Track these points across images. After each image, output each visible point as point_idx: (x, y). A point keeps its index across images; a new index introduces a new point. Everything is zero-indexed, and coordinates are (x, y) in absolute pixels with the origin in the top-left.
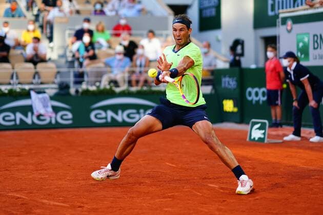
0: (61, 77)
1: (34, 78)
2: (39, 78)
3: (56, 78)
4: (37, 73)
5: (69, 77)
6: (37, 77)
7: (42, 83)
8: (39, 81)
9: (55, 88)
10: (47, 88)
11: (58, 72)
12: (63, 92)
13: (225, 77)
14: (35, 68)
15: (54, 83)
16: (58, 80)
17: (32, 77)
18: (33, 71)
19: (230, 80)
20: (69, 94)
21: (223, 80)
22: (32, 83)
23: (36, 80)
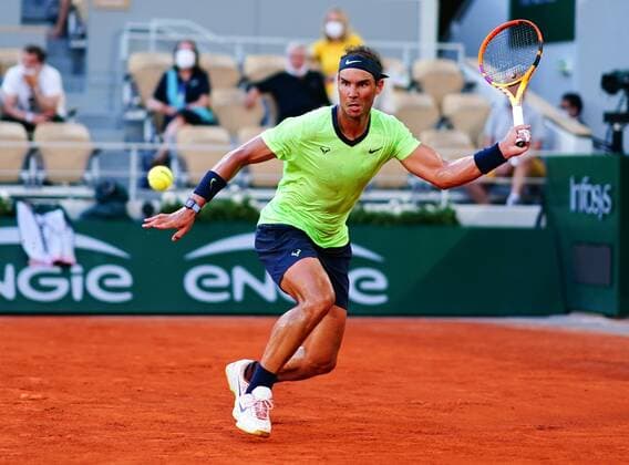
0: (102, 166)
1: (26, 166)
2: (40, 167)
3: (89, 168)
4: (33, 152)
5: (127, 164)
6: (33, 163)
7: (47, 183)
8: (42, 176)
9: (86, 199)
10: (64, 198)
11: (96, 152)
12: (105, 210)
13: (578, 181)
14: (30, 139)
15: (83, 182)
16: (96, 173)
17: (20, 163)
18: (25, 145)
19: (594, 189)
20: (123, 216)
21: (574, 188)
22: (20, 182)
23: (32, 173)
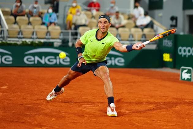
0: (63, 35)
1: (47, 35)
2: (50, 35)
3: (60, 35)
4: (48, 32)
5: (68, 35)
8: (50, 37)
9: (60, 42)
11: (62, 32)
12: (64, 45)
13: (165, 39)
14: (48, 29)
15: (59, 39)
16: (61, 37)
17: (45, 34)
18: (46, 31)
19: (168, 41)
20: (68, 46)
21: (164, 41)
22: (45, 38)
23: (48, 37)
